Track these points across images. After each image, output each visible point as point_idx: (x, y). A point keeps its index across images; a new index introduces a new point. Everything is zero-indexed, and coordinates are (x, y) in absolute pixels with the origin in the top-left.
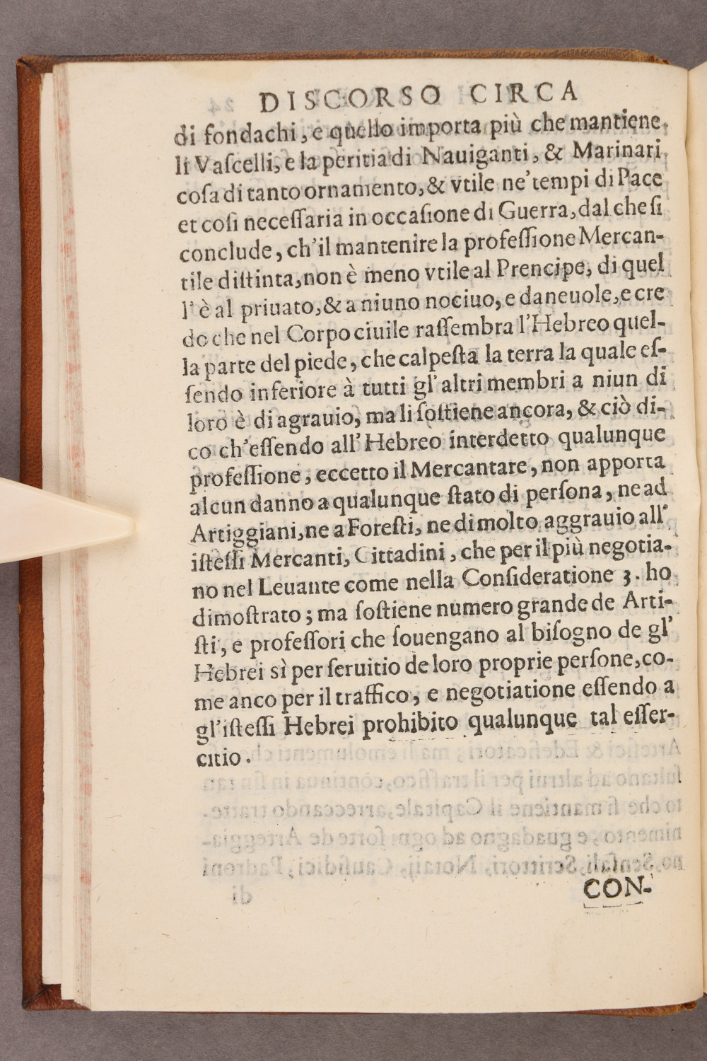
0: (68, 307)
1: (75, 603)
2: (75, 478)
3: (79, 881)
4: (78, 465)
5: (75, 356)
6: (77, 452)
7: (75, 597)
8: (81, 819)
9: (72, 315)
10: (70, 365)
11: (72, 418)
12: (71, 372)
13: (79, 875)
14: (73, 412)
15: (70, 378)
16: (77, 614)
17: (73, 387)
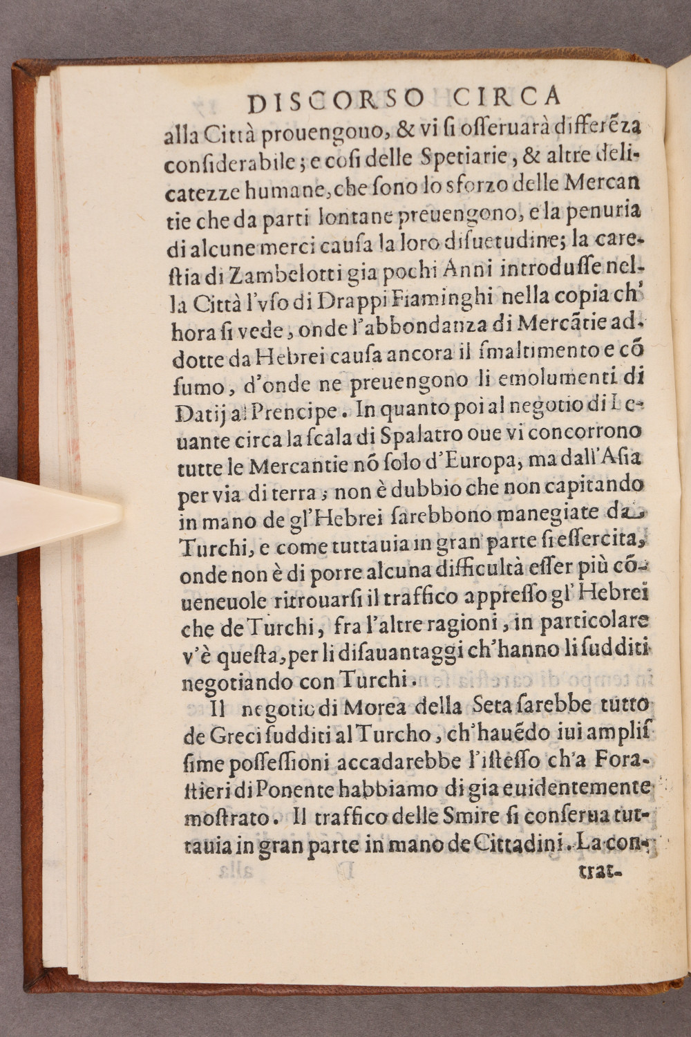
0: (67, 305)
1: (76, 592)
2: (75, 471)
3: (81, 861)
4: (78, 457)
5: (74, 351)
6: (74, 446)
7: (76, 587)
8: (83, 800)
9: (70, 312)
10: (70, 361)
11: (72, 413)
12: (70, 368)
13: (82, 855)
14: (72, 407)
15: (70, 374)
16: (78, 604)
17: (70, 381)
